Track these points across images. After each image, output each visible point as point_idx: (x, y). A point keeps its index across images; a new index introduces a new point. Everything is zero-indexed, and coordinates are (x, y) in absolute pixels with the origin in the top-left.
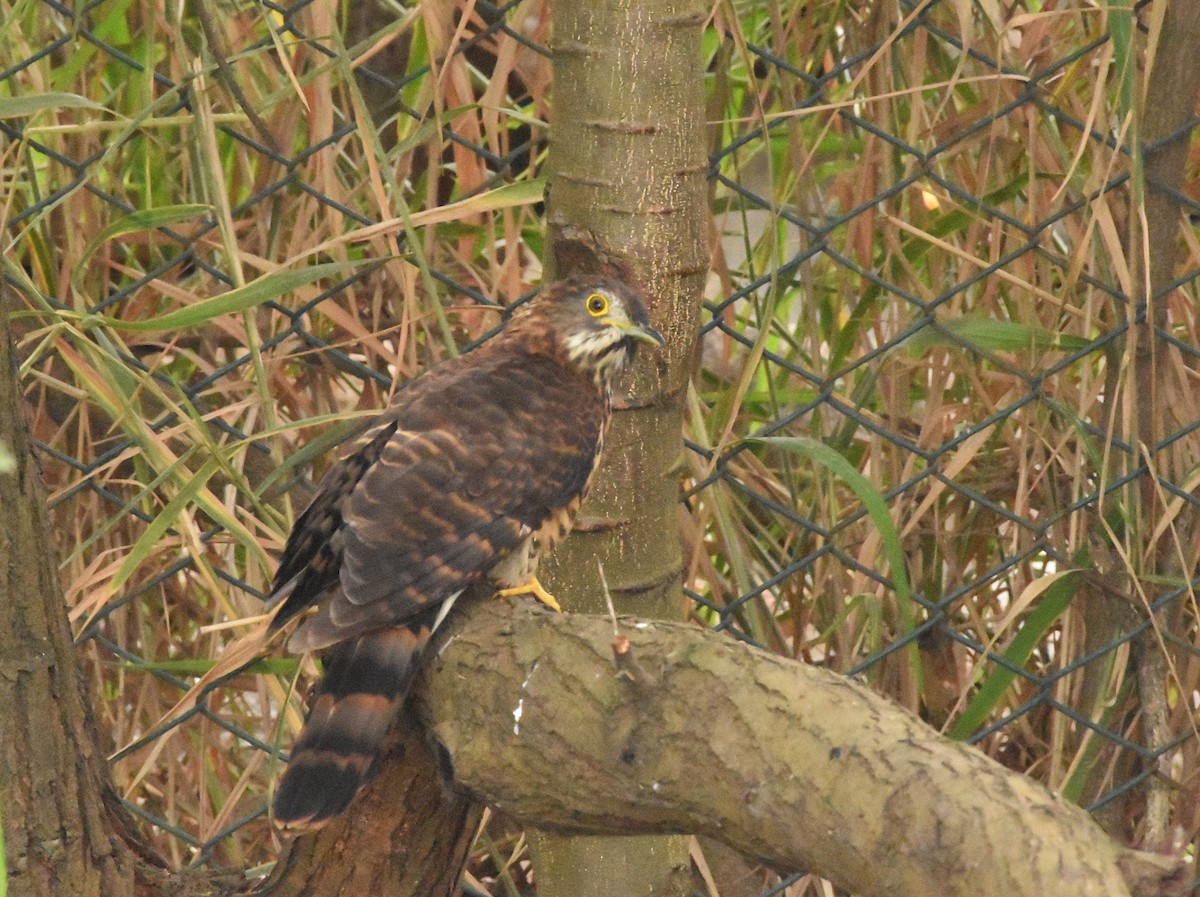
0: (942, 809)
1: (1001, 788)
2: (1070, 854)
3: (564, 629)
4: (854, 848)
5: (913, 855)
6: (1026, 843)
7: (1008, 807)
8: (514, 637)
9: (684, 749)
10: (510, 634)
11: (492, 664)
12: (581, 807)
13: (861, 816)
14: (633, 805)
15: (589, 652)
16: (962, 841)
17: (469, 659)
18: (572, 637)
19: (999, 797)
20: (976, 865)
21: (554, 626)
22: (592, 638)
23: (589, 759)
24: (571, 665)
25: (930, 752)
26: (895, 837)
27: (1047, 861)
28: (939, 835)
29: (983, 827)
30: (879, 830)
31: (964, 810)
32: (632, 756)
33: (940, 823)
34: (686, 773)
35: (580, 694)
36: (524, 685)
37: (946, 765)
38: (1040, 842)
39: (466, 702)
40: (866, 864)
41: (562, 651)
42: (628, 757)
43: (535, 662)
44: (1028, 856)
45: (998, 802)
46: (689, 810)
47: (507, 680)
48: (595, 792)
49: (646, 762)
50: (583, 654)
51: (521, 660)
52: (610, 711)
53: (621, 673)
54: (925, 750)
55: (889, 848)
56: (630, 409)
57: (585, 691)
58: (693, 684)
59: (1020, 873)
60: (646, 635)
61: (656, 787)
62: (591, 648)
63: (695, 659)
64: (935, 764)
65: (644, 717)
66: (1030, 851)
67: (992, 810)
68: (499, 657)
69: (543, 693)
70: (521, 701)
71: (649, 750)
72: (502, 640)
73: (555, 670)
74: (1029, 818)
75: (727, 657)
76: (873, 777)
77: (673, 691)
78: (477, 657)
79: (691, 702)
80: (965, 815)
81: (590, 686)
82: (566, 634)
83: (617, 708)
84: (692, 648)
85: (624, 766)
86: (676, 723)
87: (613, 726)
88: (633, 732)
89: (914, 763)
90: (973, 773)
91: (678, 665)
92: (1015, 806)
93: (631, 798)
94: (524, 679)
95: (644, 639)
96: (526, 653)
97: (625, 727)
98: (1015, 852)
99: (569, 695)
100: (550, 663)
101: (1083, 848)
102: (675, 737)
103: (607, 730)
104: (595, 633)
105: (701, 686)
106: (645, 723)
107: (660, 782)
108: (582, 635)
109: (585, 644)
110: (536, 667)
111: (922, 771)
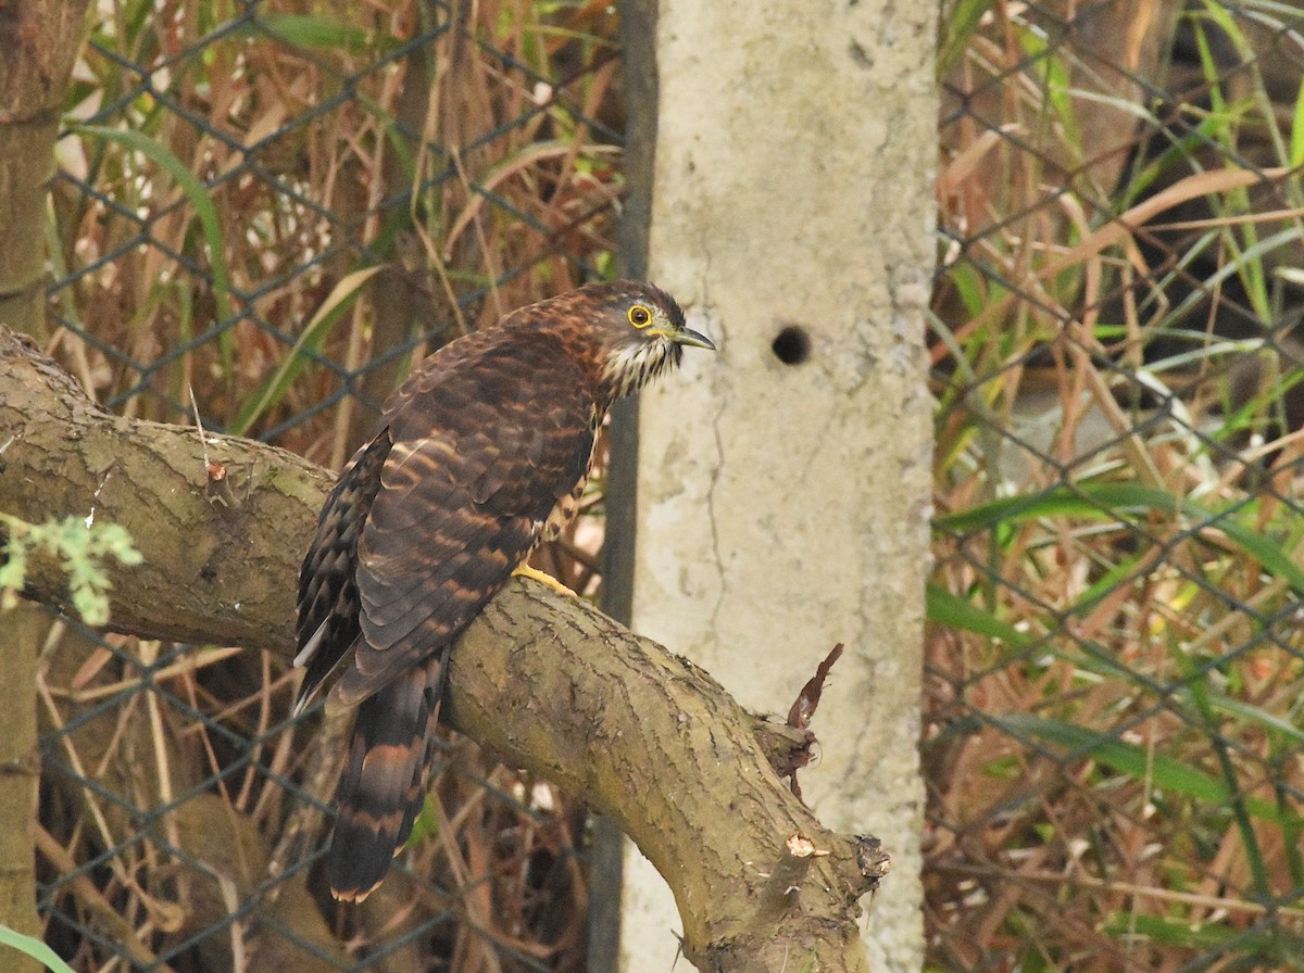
0: (576, 672)
1: (636, 656)
2: (720, 732)
3: (132, 438)
4: (470, 695)
5: (541, 711)
6: (674, 717)
7: (648, 677)
8: (81, 444)
9: (271, 573)
10: (77, 440)
11: (62, 470)
12: (151, 616)
13: (480, 666)
14: (209, 620)
15: (162, 464)
16: (603, 708)
17: (35, 462)
18: (142, 448)
19: (637, 665)
20: (620, 734)
21: (121, 434)
22: (164, 452)
23: (164, 572)
24: (144, 477)
25: (551, 608)
26: (522, 692)
27: (699, 738)
28: (573, 697)
29: (626, 697)
30: (502, 684)
31: (601, 676)
32: (214, 575)
33: (574, 685)
34: (271, 596)
35: (156, 508)
36: (96, 494)
37: (573, 625)
38: (689, 718)
39: (35, 505)
40: (485, 713)
41: (134, 462)
42: (208, 574)
43: (107, 471)
44: (679, 731)
45: (638, 671)
46: (272, 631)
47: (77, 486)
48: (169, 604)
49: (228, 583)
50: (159, 466)
51: (92, 469)
52: (187, 527)
53: (214, 498)
54: (546, 605)
55: (514, 704)
56: (12, 123)
57: (159, 503)
58: (278, 510)
59: (673, 748)
60: (220, 451)
61: (237, 606)
62: (164, 461)
63: (278, 483)
64: (560, 623)
65: (229, 538)
66: (680, 725)
67: (633, 680)
68: (68, 462)
69: (116, 504)
70: (93, 509)
71: (232, 571)
72: (69, 446)
73: (129, 482)
74: (673, 690)
75: (311, 483)
76: (491, 627)
77: (258, 515)
78: (44, 461)
79: (277, 526)
80: (603, 682)
81: (164, 501)
82: (136, 444)
83: (196, 525)
84: (274, 472)
85: (202, 582)
86: (263, 548)
87: (191, 542)
88: (216, 551)
89: (537, 619)
90: (603, 636)
91: (260, 488)
92: (656, 677)
93: (208, 613)
94: (97, 488)
95: (220, 456)
96: (98, 463)
97: (207, 545)
98: (664, 727)
99: (144, 508)
100: (123, 473)
101: (728, 723)
102: (261, 560)
103: (185, 545)
104: (165, 445)
105: (288, 512)
106: (230, 544)
107: (241, 602)
108: (152, 446)
109: (156, 456)
110: (108, 476)
111: (547, 628)
